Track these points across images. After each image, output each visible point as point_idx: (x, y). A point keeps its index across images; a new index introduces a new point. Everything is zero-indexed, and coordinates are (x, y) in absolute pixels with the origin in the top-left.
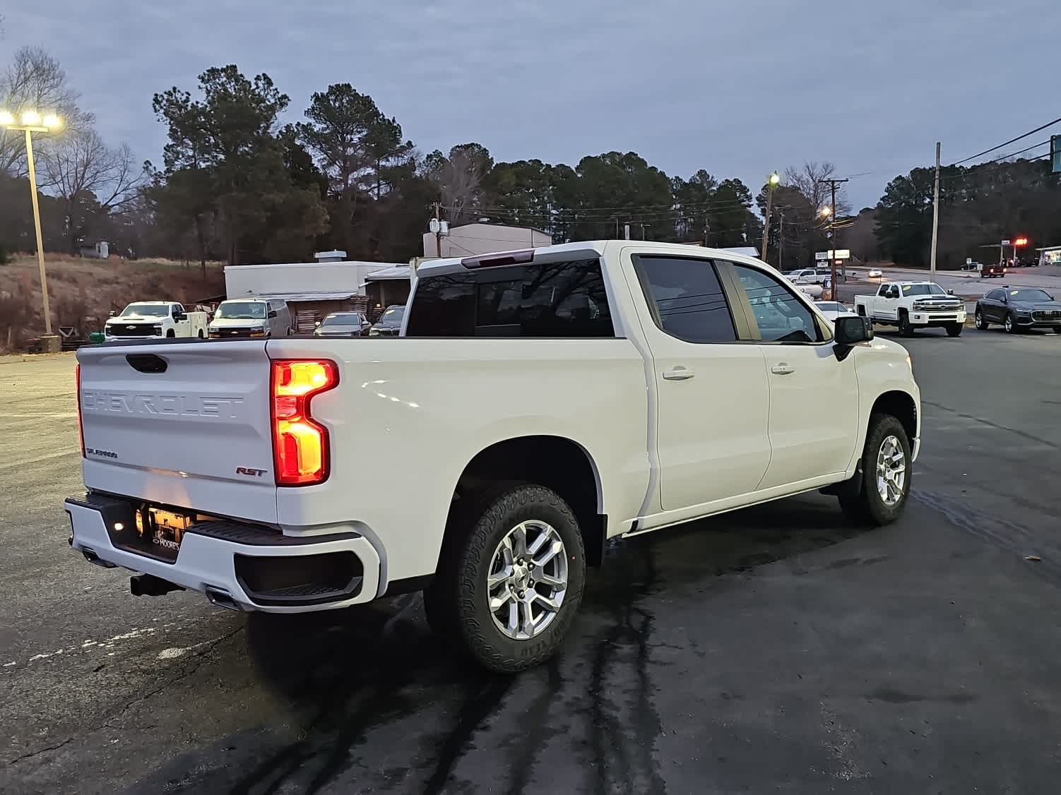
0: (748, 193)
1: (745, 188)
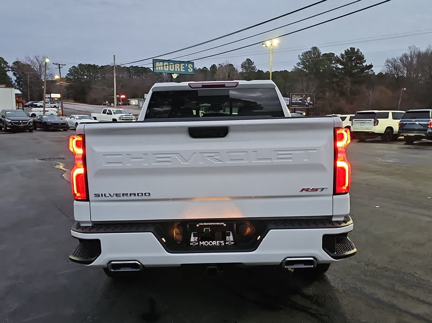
0: (8, 65)
1: (6, 62)
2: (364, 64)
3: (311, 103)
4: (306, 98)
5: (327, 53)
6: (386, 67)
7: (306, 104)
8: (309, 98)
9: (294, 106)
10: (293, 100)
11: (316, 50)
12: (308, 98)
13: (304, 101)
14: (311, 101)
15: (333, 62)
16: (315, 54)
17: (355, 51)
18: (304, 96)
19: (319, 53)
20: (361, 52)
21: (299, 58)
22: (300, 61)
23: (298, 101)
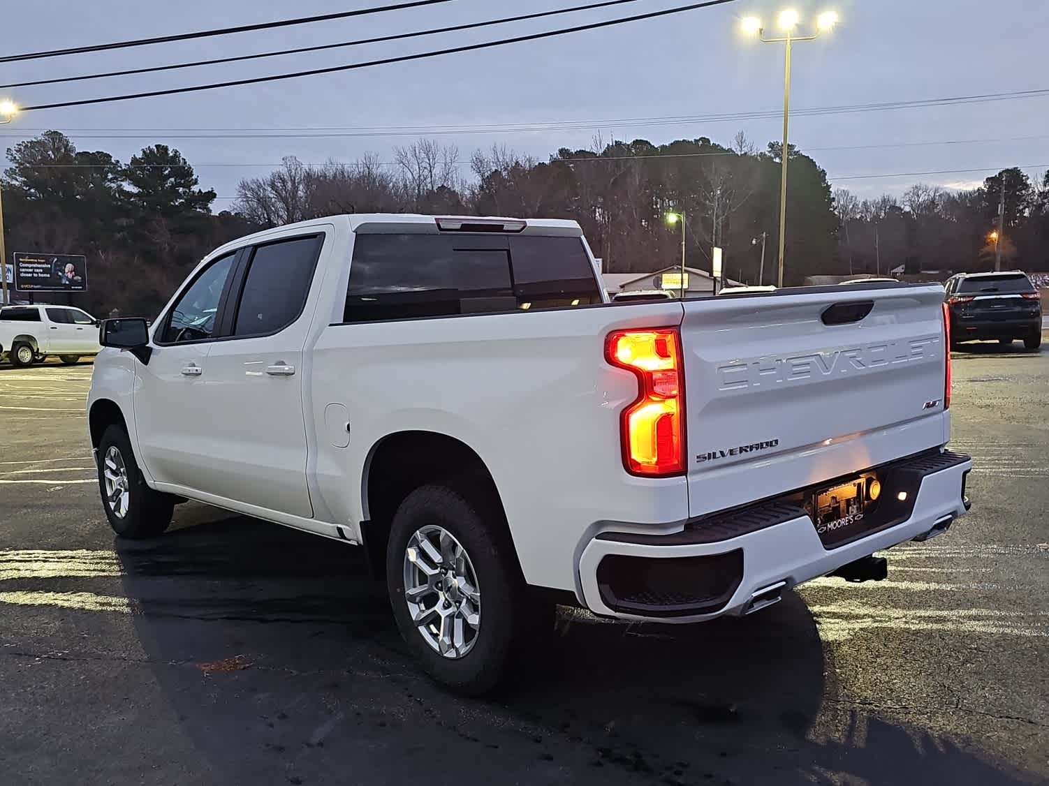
2: (195, 188)
3: (75, 278)
4: (60, 267)
5: (91, 152)
6: (240, 199)
7: (63, 282)
8: (69, 267)
9: (26, 286)
10: (23, 270)
11: (60, 141)
12: (67, 266)
13: (57, 274)
14: (76, 275)
15: (110, 176)
16: (57, 150)
17: (168, 154)
18: (56, 259)
19: (68, 149)
20: (184, 159)
21: (10, 157)
22: (14, 166)
23: (37, 273)
